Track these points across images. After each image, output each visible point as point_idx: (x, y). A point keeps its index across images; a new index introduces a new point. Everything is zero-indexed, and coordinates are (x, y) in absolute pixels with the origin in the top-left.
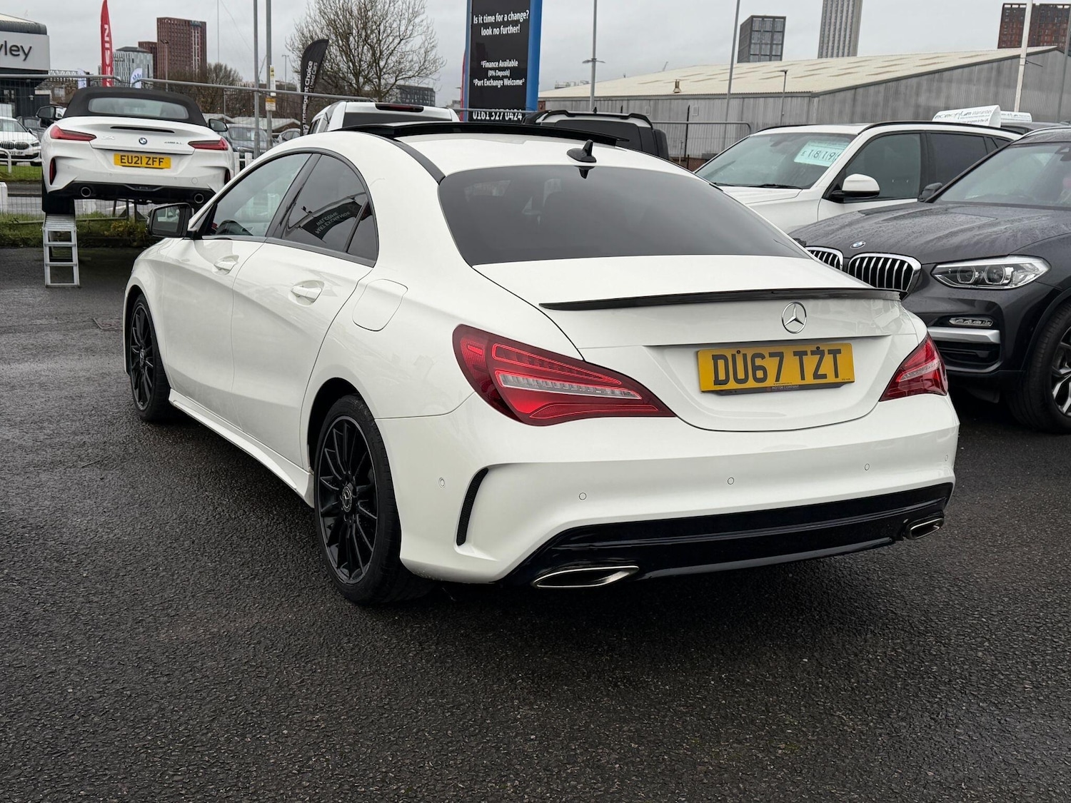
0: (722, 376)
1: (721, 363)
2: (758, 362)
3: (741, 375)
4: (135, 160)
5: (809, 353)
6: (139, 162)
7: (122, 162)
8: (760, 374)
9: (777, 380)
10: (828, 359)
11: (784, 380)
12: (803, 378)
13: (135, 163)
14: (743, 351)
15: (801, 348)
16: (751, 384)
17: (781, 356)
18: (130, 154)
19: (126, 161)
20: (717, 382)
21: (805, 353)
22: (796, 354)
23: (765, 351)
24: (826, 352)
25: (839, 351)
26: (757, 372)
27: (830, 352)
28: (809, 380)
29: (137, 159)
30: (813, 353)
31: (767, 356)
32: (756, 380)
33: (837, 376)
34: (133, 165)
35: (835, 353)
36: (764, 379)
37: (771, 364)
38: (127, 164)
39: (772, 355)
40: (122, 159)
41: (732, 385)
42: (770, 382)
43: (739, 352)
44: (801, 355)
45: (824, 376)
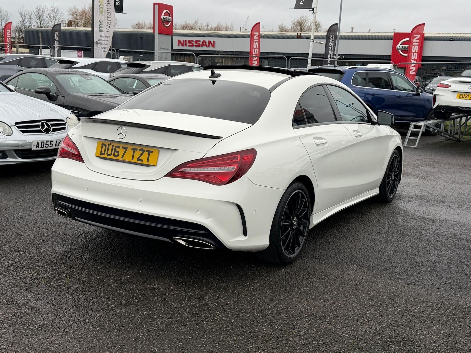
0: (103, 152)
1: (104, 147)
2: (117, 149)
3: (109, 153)
4: (465, 96)
5: (138, 150)
6: (467, 97)
7: (460, 97)
8: (116, 154)
9: (122, 157)
10: (146, 154)
11: (125, 158)
12: (132, 159)
13: (465, 98)
14: (113, 144)
15: (135, 147)
16: (112, 157)
17: (126, 148)
18: (464, 94)
19: (461, 97)
20: (101, 154)
21: (137, 150)
22: (132, 149)
23: (121, 146)
24: (146, 151)
25: (152, 152)
26: (116, 153)
27: (147, 151)
28: (135, 160)
29: (466, 96)
30: (140, 150)
31: (121, 147)
32: (115, 156)
33: (148, 161)
34: (464, 98)
35: (149, 152)
36: (117, 156)
37: (121, 151)
38: (462, 98)
39: (123, 148)
40: (460, 96)
41: (105, 156)
42: (119, 158)
43: (111, 144)
44: (134, 150)
45: (142, 161)
